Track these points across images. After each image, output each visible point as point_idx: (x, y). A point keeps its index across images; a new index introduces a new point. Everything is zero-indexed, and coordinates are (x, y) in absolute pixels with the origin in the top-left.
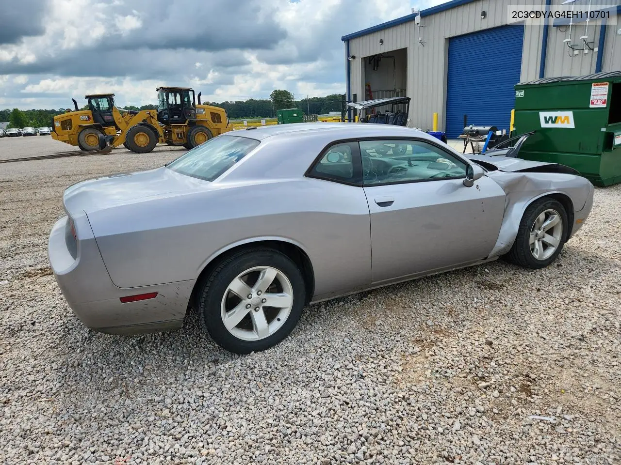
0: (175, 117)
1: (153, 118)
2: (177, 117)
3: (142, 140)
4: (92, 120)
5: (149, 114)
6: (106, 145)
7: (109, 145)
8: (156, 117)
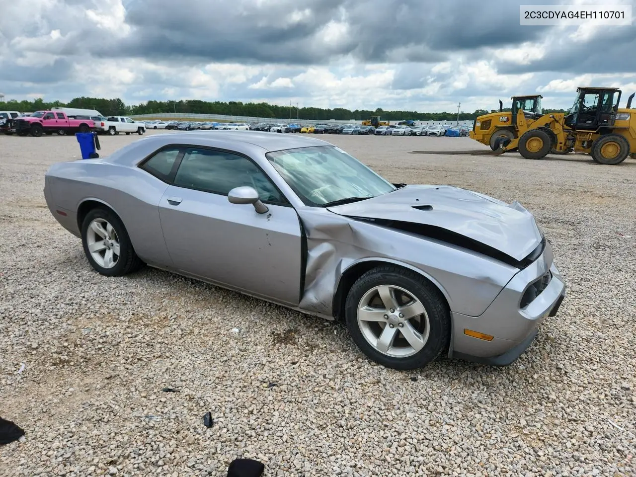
0: (587, 122)
1: (557, 122)
2: (590, 122)
3: (535, 145)
4: (510, 121)
5: (553, 117)
6: (499, 146)
7: (501, 147)
8: (562, 121)
